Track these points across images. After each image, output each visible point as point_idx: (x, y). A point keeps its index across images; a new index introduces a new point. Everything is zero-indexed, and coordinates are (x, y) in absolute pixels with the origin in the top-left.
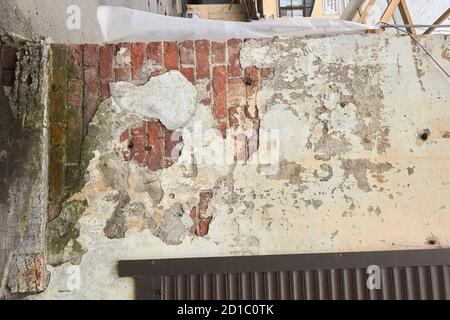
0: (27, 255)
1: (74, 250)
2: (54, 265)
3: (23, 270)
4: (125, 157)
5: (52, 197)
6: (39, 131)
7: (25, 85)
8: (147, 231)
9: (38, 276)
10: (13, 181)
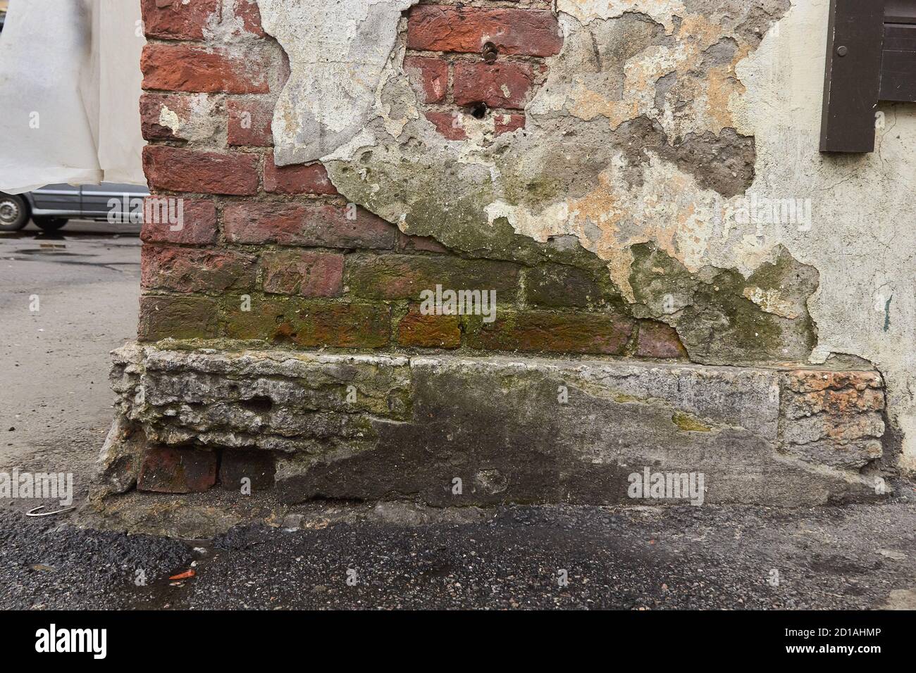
0: (782, 414)
1: (775, 285)
2: (813, 341)
3: (822, 425)
4: (512, 127)
5: (613, 348)
6: (421, 376)
7: (276, 419)
8: (743, 68)
9: (843, 384)
10: (566, 451)
